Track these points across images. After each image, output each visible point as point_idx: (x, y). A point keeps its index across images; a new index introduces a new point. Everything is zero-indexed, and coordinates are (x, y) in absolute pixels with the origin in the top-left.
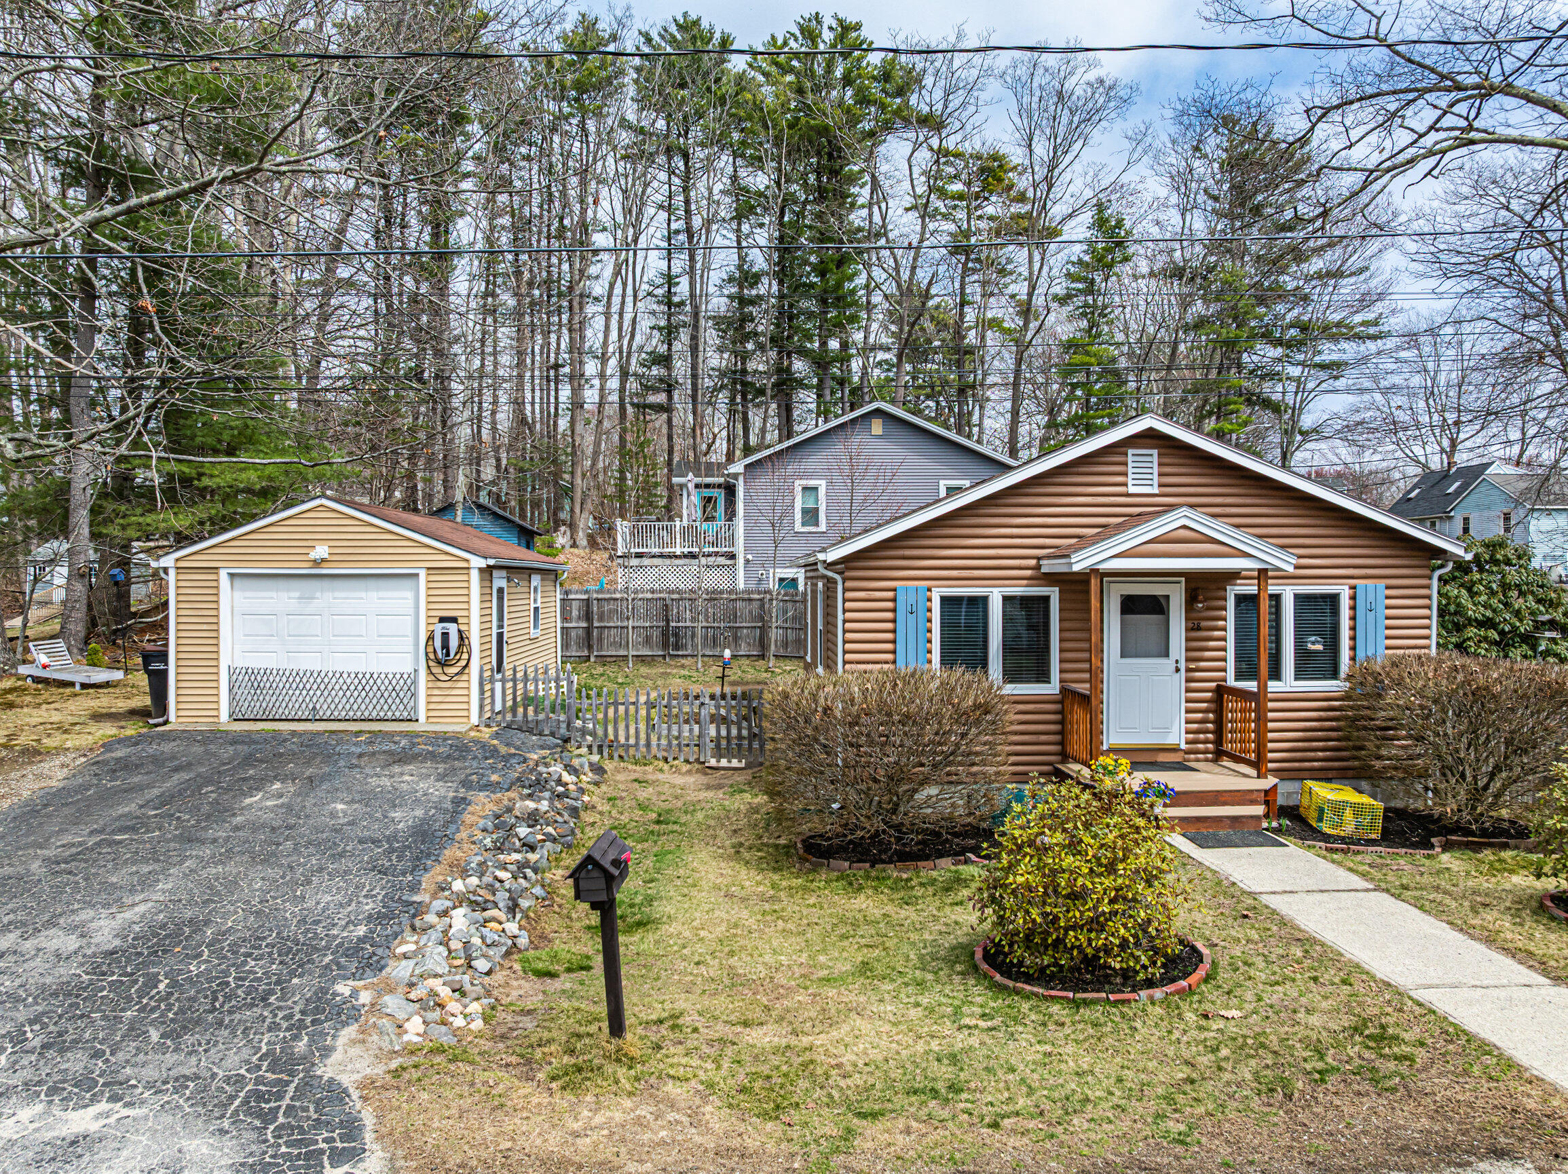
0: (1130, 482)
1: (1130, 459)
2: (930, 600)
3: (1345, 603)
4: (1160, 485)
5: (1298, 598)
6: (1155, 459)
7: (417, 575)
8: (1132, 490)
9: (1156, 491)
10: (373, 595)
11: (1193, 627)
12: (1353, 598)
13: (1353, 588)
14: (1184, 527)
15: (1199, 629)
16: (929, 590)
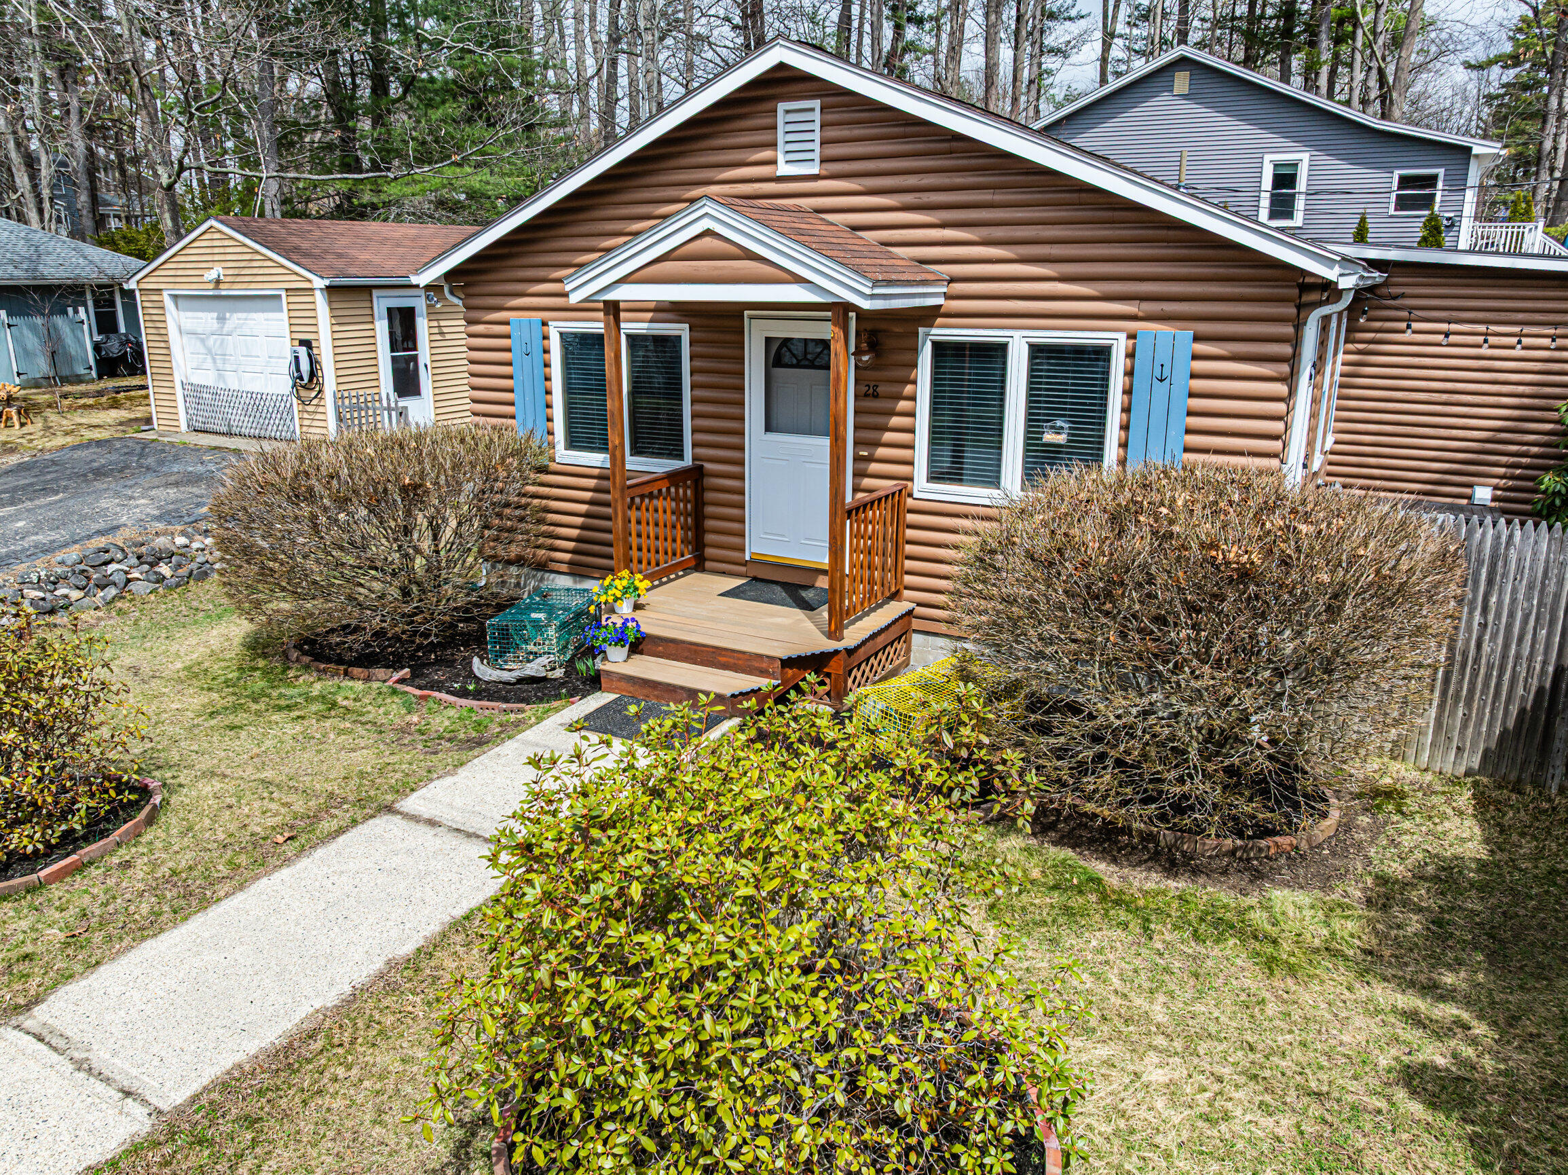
0: (781, 158)
1: (781, 118)
2: (546, 337)
3: (1118, 363)
4: (823, 161)
5: (1036, 351)
6: (817, 116)
7: (279, 297)
8: (783, 169)
9: (814, 169)
10: (260, 317)
11: (867, 392)
12: (1131, 355)
13: (1132, 336)
14: (708, 233)
15: (876, 396)
16: (544, 324)
